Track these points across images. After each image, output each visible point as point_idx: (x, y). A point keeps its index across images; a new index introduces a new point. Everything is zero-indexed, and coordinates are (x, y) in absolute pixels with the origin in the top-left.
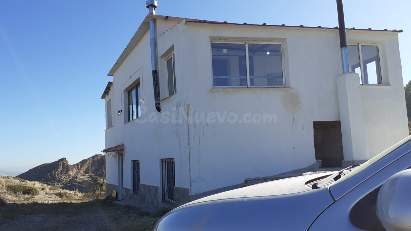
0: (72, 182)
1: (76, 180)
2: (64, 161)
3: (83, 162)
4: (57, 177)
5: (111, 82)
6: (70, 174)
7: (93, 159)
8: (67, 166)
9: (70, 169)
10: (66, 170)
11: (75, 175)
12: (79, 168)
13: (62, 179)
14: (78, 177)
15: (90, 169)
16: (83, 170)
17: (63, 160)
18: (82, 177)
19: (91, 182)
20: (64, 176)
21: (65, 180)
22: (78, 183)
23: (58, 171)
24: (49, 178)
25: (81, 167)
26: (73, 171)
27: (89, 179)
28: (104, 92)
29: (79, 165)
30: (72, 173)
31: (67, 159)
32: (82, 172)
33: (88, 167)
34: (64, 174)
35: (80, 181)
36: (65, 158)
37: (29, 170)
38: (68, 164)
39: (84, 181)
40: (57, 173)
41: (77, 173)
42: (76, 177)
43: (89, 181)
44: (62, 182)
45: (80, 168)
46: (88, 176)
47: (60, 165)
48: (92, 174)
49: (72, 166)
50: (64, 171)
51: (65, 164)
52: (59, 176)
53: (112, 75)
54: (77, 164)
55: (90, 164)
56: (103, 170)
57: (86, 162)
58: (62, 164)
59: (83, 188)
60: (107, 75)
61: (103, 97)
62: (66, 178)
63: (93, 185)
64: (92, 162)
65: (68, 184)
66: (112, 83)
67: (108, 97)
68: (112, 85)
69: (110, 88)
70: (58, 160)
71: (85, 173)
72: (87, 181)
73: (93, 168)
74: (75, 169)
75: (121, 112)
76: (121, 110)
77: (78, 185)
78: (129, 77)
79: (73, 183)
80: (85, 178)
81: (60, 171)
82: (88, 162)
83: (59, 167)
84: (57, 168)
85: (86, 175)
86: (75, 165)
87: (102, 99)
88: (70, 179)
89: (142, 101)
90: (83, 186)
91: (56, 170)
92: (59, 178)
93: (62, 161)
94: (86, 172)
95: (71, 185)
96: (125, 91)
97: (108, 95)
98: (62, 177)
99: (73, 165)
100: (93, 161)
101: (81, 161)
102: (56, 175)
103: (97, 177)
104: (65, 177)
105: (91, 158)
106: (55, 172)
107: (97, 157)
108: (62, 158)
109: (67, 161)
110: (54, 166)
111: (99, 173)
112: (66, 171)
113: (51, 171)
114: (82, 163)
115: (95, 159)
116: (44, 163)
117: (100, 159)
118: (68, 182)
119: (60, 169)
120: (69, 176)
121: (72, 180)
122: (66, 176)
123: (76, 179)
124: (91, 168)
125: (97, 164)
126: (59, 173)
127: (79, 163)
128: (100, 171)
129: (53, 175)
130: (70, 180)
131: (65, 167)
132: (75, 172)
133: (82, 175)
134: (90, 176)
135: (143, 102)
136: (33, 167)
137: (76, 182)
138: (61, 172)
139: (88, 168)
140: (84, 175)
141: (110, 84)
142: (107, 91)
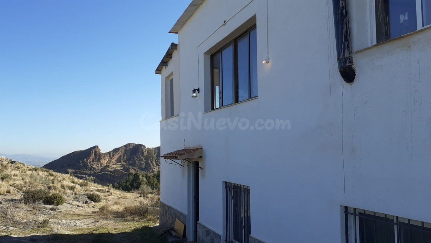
0: (104, 170)
1: (108, 169)
2: (96, 149)
3: (116, 150)
4: (89, 165)
5: (175, 43)
6: (102, 162)
7: (125, 148)
8: (99, 154)
9: (102, 157)
10: (98, 158)
11: (106, 163)
12: (111, 156)
13: (94, 167)
14: (110, 165)
15: (122, 158)
16: (115, 159)
17: (95, 147)
18: (115, 166)
19: (123, 171)
20: (96, 164)
21: (97, 168)
22: (110, 172)
23: (90, 159)
24: (81, 166)
25: (113, 155)
26: (105, 160)
27: (122, 169)
28: (161, 62)
29: (111, 154)
30: (104, 162)
31: (99, 147)
32: (114, 161)
33: (120, 155)
34: (96, 163)
35: (112, 170)
36: (97, 146)
37: (61, 157)
38: (101, 152)
39: (116, 171)
40: (89, 160)
41: (109, 161)
42: (108, 166)
43: (121, 170)
44: (94, 170)
45: (113, 157)
46: (120, 165)
47: (93, 153)
48: (124, 163)
49: (104, 154)
50: (96, 159)
51: (97, 152)
52: (91, 164)
53: (177, 33)
54: (110, 153)
55: (122, 153)
56: (136, 160)
57: (119, 151)
58: (94, 152)
59: (115, 177)
60: (170, 32)
61: (158, 71)
62: (98, 167)
63: (125, 174)
64: (124, 151)
65: (100, 173)
66: (176, 45)
67: (166, 71)
68: (177, 49)
69: (171, 55)
70: (90, 148)
71: (117, 162)
72: (119, 170)
73: (125, 157)
74: (107, 158)
75: (197, 91)
76: (197, 88)
77: (110, 174)
78: (223, 23)
79: (105, 172)
80: (117, 167)
81: (92, 159)
82: (121, 150)
83: (91, 155)
84: (89, 156)
85: (117, 164)
86: (107, 153)
87: (156, 74)
88: (102, 167)
89: (264, 64)
90: (115, 176)
91: (88, 158)
92: (91, 167)
93: (94, 149)
94: (119, 161)
95: (103, 174)
96: (206, 53)
97: (166, 68)
98: (94, 165)
99: (106, 153)
100: (126, 150)
101: (114, 150)
102: (88, 163)
103: (129, 166)
104: (96, 166)
105: (124, 147)
106: (87, 160)
107: (130, 146)
108: (95, 146)
109: (100, 149)
110: (86, 154)
111: (131, 162)
112: (98, 160)
113: (83, 159)
114: (114, 152)
115: (127, 147)
116: (77, 150)
117: (133, 148)
118: (100, 171)
119: (92, 157)
120: (101, 164)
121: (104, 169)
122: (98, 165)
123: (108, 167)
124: (124, 158)
125: (130, 152)
126: (91, 161)
127: (112, 151)
128: (132, 161)
129: (86, 162)
130: (102, 169)
131: (97, 155)
132: (107, 161)
133: (114, 163)
134: (123, 166)
135: (269, 65)
136: (66, 154)
137: (108, 171)
138: (93, 161)
139: (120, 157)
140: (116, 164)
141: (174, 46)
142: (166, 60)
